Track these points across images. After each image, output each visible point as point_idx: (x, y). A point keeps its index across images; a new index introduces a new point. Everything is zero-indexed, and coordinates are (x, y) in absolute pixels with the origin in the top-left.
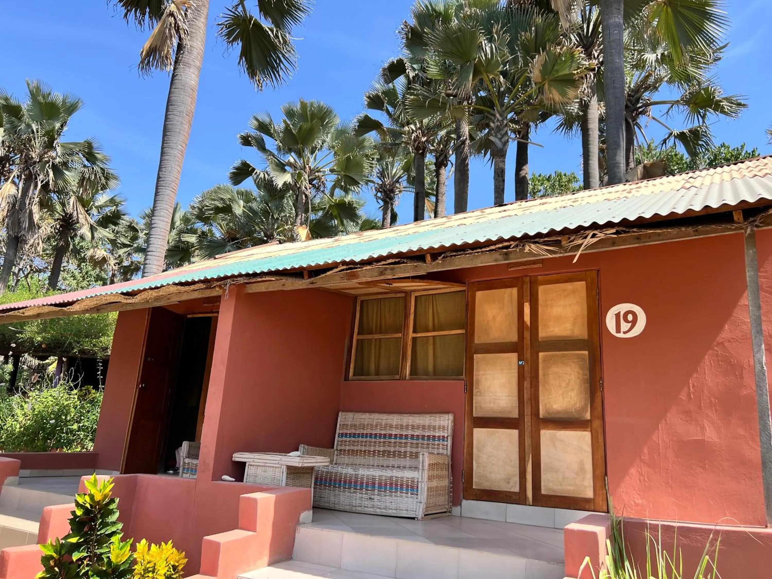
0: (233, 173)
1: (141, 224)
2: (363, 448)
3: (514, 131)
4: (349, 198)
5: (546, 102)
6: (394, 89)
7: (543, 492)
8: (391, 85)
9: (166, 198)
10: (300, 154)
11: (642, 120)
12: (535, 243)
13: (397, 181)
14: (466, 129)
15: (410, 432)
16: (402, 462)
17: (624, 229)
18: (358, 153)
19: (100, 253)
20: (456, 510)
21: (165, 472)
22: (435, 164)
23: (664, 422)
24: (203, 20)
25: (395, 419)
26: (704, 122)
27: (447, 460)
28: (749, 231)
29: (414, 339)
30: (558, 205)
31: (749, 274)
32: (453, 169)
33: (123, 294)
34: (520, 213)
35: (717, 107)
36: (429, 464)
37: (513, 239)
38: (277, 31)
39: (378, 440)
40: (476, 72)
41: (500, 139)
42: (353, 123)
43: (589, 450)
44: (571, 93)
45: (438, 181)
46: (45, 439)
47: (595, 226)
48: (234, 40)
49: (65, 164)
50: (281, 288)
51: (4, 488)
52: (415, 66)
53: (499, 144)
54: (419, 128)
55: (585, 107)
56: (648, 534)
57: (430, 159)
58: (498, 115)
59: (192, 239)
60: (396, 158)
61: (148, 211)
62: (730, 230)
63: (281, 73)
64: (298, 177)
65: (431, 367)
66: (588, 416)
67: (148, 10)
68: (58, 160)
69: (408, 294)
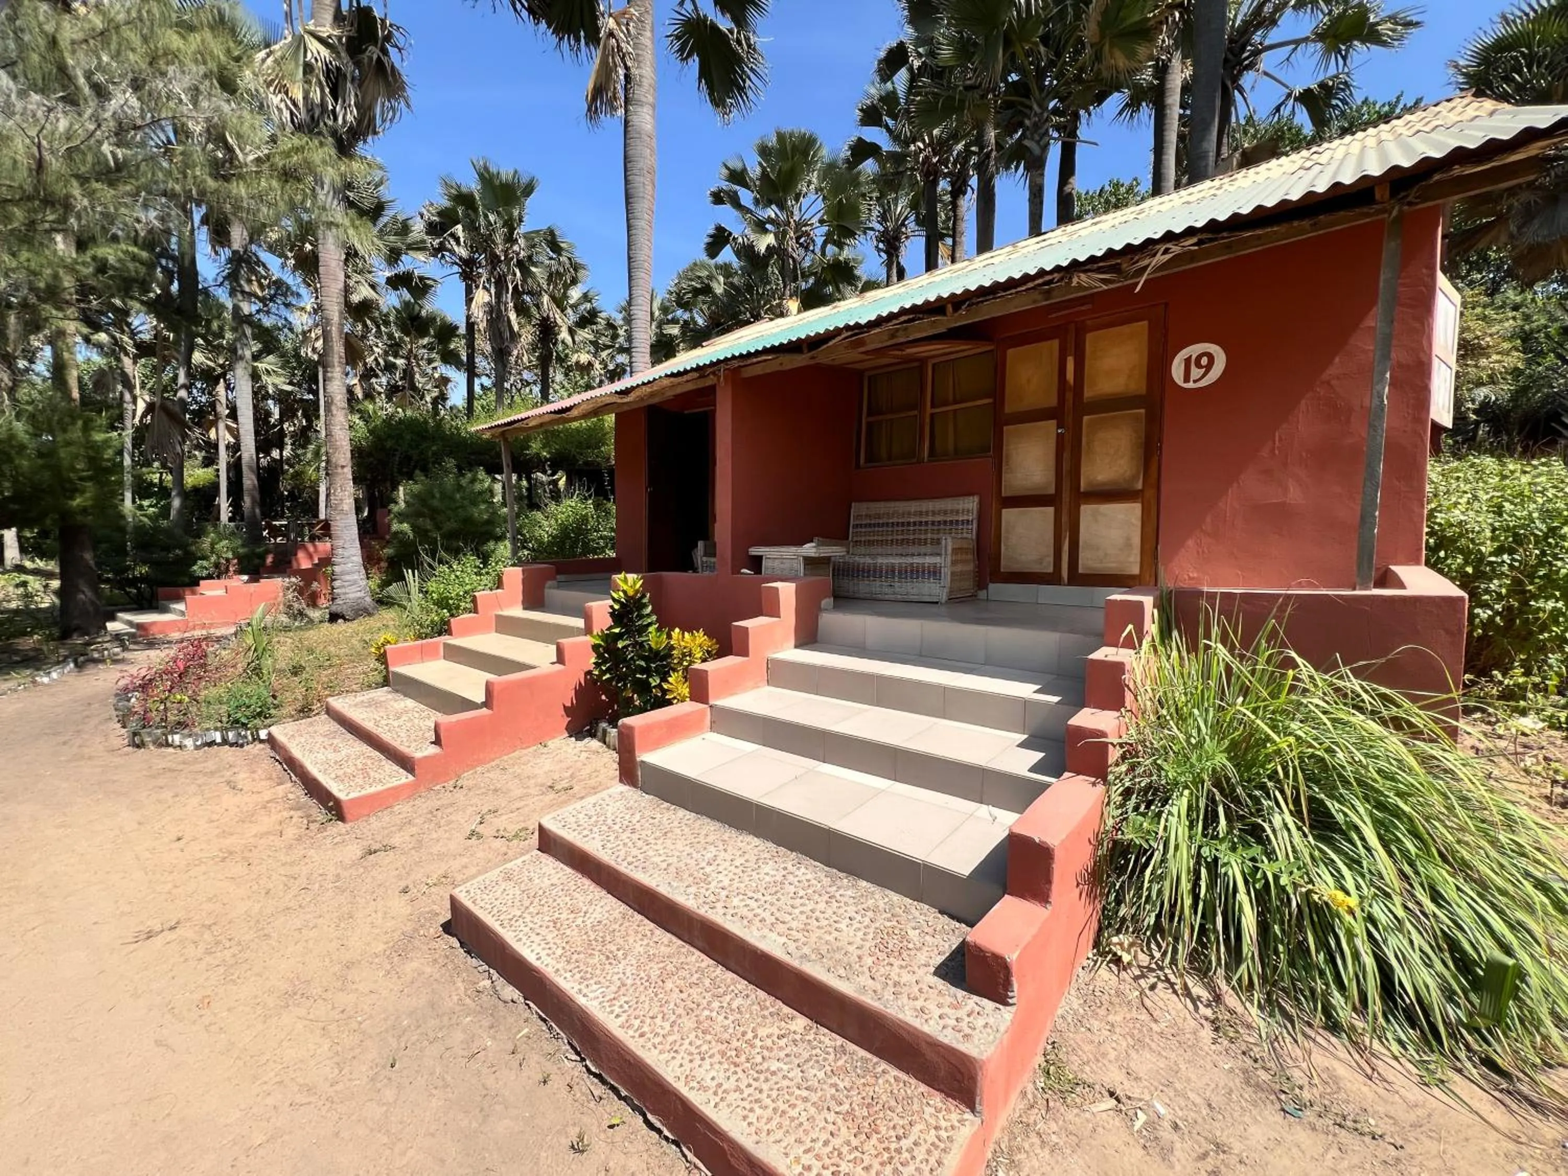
0: (708, 244)
1: (618, 319)
2: (880, 538)
3: (1058, 128)
4: (846, 254)
5: (1105, 74)
6: (894, 92)
7: (1080, 571)
8: (889, 84)
9: (641, 282)
10: (782, 206)
11: (1247, 79)
12: (1085, 271)
13: (903, 224)
14: (991, 135)
15: (930, 518)
16: (923, 549)
17: (1210, 236)
18: (852, 192)
19: (584, 358)
20: (982, 594)
21: (685, 570)
22: (951, 192)
23: (1235, 485)
24: (648, 34)
25: (914, 506)
26: (1345, 64)
27: (972, 545)
28: (1395, 213)
29: (932, 415)
30: (1116, 222)
31: (1384, 276)
32: (975, 196)
33: (616, 392)
34: (1064, 239)
35: (1372, 36)
36: (953, 549)
37: (1058, 268)
38: (739, 33)
39: (896, 528)
40: (1008, 43)
41: (1038, 142)
42: (845, 153)
43: (1139, 524)
44: (1142, 51)
45: (955, 216)
46: (571, 547)
47: (1169, 236)
48: (689, 55)
49: (530, 258)
50: (780, 368)
51: (547, 591)
52: (921, 50)
53: (1036, 150)
54: (929, 145)
55: (1162, 71)
56: (1204, 603)
57: (944, 185)
58: (1035, 107)
59: (675, 330)
60: (900, 193)
61: (624, 303)
62: (1367, 215)
63: (750, 93)
64: (781, 237)
65: (951, 447)
66: (1139, 486)
67: (582, 33)
68: (522, 254)
69: (923, 361)
